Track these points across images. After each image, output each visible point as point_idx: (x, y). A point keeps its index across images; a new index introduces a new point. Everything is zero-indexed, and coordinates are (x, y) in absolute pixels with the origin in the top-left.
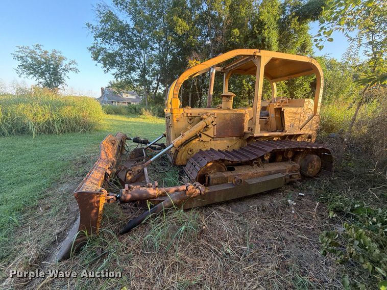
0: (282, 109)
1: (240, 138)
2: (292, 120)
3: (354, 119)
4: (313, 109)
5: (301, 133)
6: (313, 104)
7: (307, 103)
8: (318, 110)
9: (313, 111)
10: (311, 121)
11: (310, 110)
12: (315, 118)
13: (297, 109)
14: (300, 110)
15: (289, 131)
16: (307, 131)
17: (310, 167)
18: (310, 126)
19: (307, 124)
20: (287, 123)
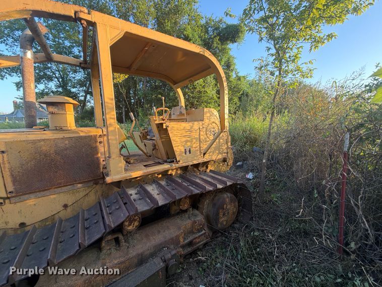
0: (164, 125)
1: (96, 184)
2: (187, 141)
3: (269, 133)
4: (218, 123)
5: (206, 160)
6: (218, 115)
7: (208, 115)
8: (227, 124)
9: (219, 125)
10: (217, 141)
11: (214, 124)
12: (223, 136)
13: (191, 124)
14: (196, 125)
15: (184, 160)
16: (214, 156)
17: (221, 215)
18: (218, 148)
19: (213, 146)
20: (178, 148)
